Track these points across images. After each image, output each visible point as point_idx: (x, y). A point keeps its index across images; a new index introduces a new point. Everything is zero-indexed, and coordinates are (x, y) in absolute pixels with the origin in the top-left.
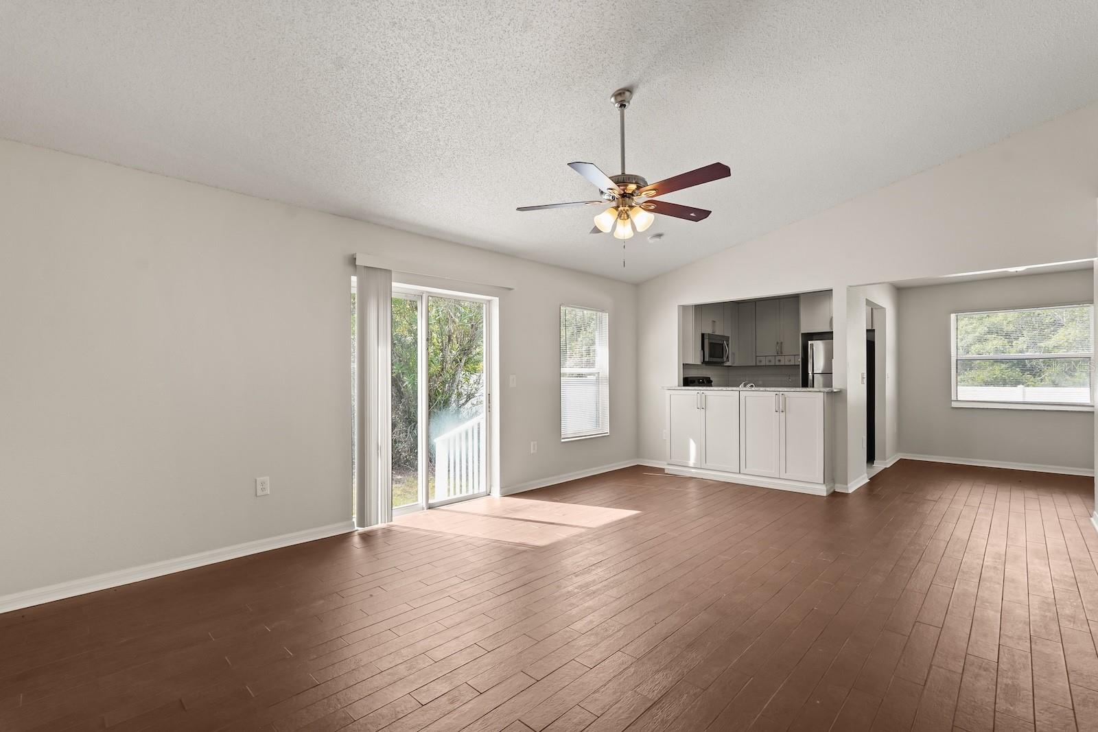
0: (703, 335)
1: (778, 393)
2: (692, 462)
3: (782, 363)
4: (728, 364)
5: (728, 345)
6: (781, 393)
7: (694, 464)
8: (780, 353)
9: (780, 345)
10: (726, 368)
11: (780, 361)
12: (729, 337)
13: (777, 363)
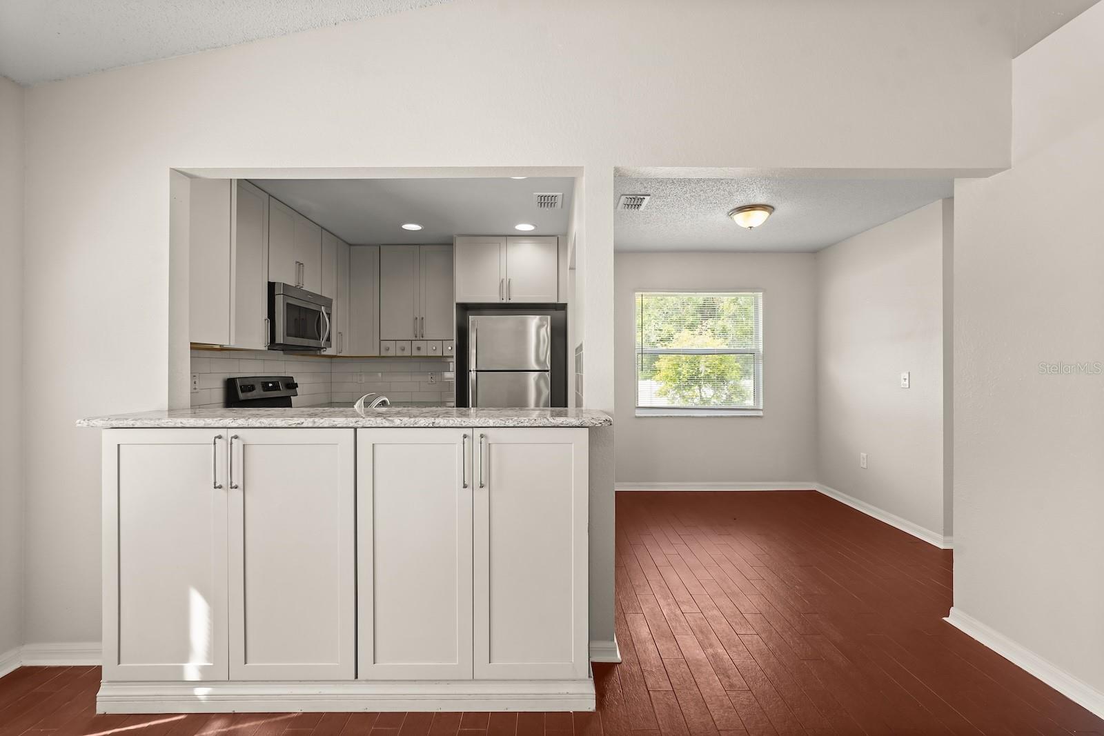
0: (271, 286)
1: (468, 432)
2: (191, 671)
3: (423, 353)
4: (329, 352)
5: (329, 314)
6: (478, 432)
7: (203, 670)
8: (419, 336)
9: (419, 322)
10: (328, 360)
11: (419, 349)
12: (331, 300)
13: (415, 353)
